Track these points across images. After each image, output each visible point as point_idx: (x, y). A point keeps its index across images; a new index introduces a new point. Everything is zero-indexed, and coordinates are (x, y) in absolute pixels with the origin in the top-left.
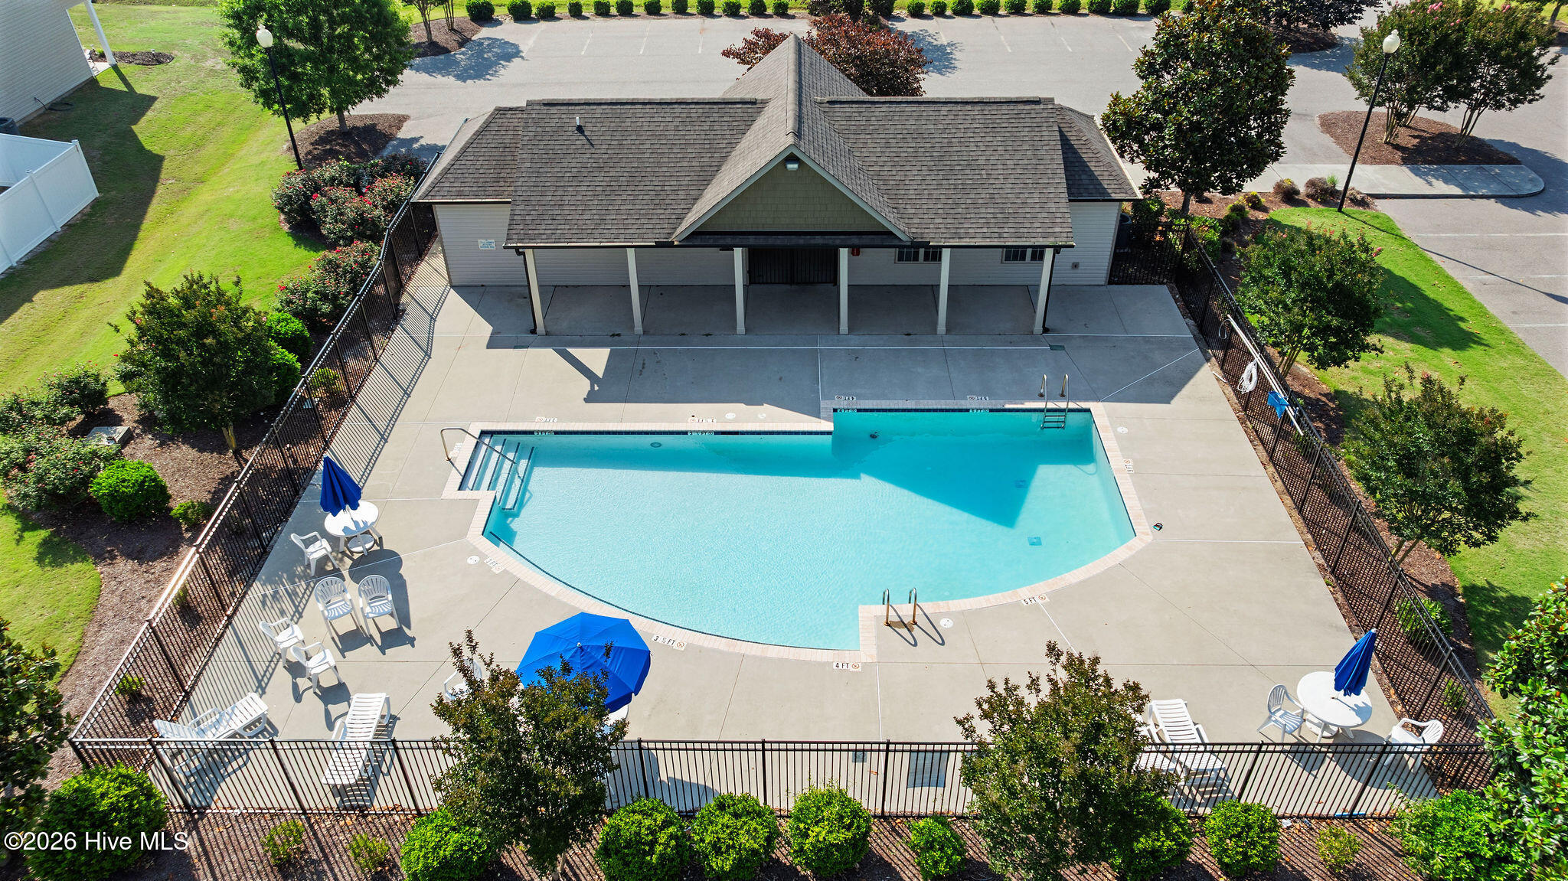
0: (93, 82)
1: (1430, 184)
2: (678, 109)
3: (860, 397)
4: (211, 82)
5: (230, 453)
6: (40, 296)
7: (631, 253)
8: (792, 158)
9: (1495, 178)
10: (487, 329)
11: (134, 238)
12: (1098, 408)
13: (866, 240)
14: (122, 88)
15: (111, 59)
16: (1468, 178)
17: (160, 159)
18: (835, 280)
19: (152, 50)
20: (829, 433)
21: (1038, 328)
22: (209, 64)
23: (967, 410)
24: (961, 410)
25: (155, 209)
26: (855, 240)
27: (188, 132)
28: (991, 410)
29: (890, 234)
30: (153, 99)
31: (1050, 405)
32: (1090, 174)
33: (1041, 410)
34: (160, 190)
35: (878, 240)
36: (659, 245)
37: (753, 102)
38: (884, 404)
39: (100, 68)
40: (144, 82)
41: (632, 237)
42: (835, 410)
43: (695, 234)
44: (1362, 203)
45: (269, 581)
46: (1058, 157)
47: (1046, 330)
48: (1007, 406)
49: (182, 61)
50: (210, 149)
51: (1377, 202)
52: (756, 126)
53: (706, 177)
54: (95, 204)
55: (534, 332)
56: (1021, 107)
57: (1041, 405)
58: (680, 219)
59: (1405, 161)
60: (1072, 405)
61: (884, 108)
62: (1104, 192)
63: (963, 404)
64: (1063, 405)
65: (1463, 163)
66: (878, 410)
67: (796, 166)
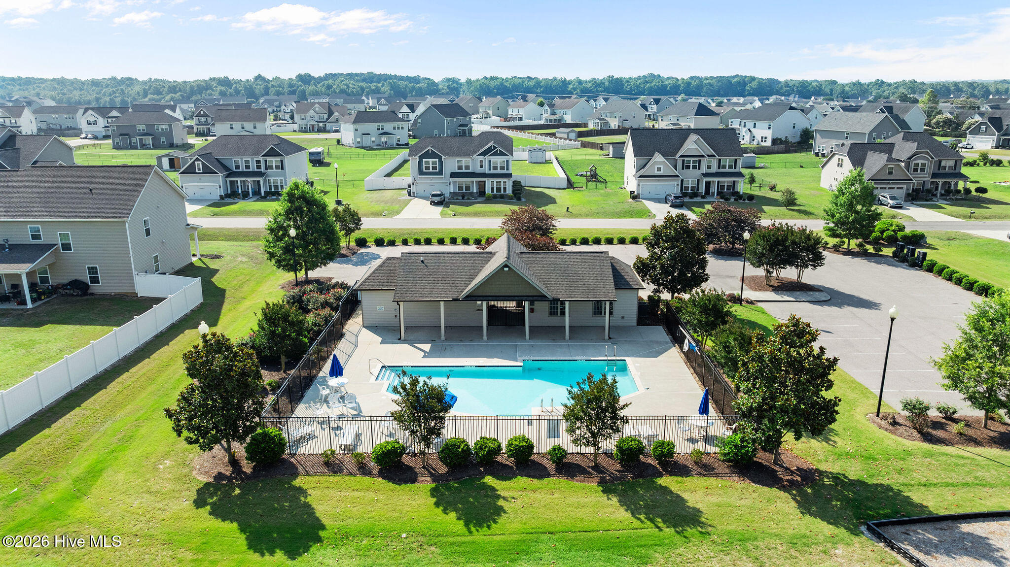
0: (192, 264)
1: (783, 297)
2: (461, 255)
3: (533, 356)
4: (241, 266)
5: (282, 371)
6: (187, 331)
7: (442, 303)
8: (506, 266)
9: (809, 296)
10: (380, 339)
11: (220, 315)
12: (629, 360)
13: (535, 298)
14: (204, 266)
15: (198, 256)
16: (799, 295)
17: (223, 291)
18: (524, 325)
19: (215, 254)
20: (521, 366)
21: (607, 337)
22: (239, 259)
23: (577, 360)
25: (225, 307)
26: (531, 298)
27: (235, 282)
28: (586, 360)
29: (545, 296)
30: (219, 270)
31: (609, 358)
32: (625, 280)
33: (606, 360)
34: (226, 300)
35: (540, 298)
36: (454, 300)
37: (491, 253)
38: (543, 359)
39: (194, 259)
40: (213, 264)
41: (443, 298)
42: (523, 360)
43: (467, 297)
44: (751, 303)
45: (305, 403)
46: (610, 270)
47: (610, 338)
48: (592, 359)
49: (227, 258)
50: (245, 289)
51: (758, 303)
52: (491, 261)
53: (472, 278)
54: (202, 304)
55: (400, 339)
56: (596, 254)
57: (605, 358)
58: (462, 292)
59: (773, 290)
60: (618, 358)
61: (542, 255)
62: (631, 286)
63: (575, 359)
64: (614, 358)
65: (798, 291)
66: (541, 360)
67: (507, 269)
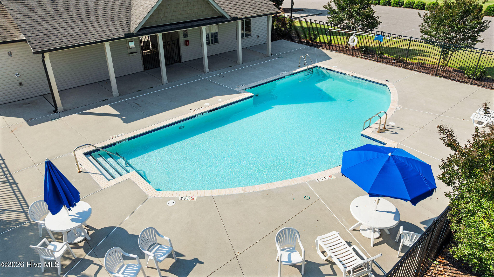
3: (246, 84)
7: (107, 45)
10: (21, 119)
12: (320, 64)
20: (252, 96)
24: (282, 78)
29: (224, 17)
33: (306, 70)
36: (127, 36)
42: (244, 90)
55: (55, 111)
63: (282, 75)
66: (257, 86)
